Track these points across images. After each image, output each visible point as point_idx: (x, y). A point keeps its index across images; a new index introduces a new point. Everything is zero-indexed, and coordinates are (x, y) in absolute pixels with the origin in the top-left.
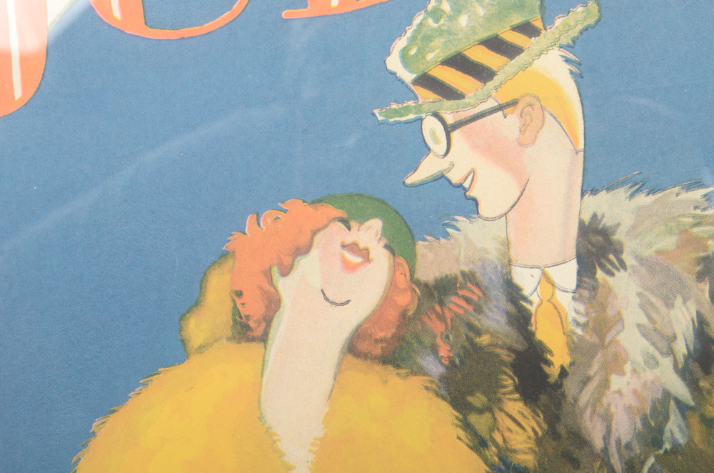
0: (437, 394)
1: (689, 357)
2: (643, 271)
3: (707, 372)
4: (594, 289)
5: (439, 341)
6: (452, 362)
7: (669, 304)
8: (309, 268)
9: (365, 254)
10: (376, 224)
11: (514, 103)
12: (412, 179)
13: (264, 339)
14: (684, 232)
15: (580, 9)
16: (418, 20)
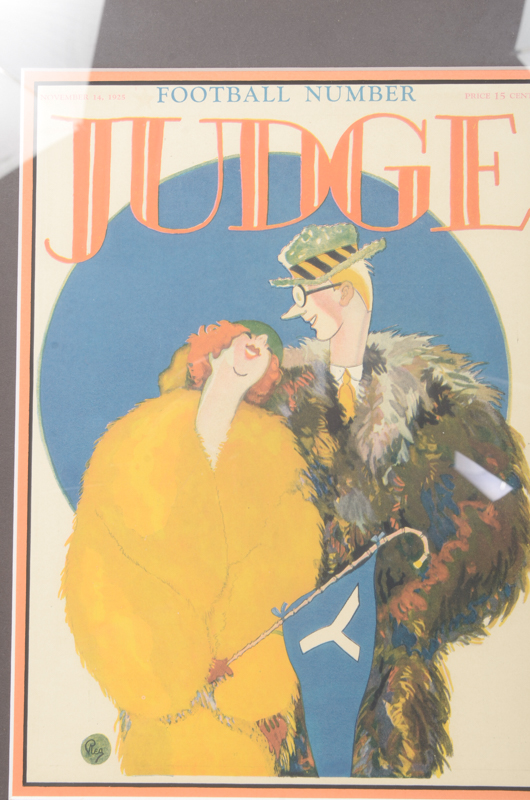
0: (286, 426)
1: (413, 419)
2: (395, 374)
3: (421, 427)
4: (370, 380)
5: (290, 399)
6: (296, 410)
7: (406, 392)
8: (228, 355)
9: (257, 351)
10: (264, 337)
11: (339, 284)
12: (285, 317)
13: (201, 389)
14: (417, 357)
15: (376, 242)
16: (296, 238)
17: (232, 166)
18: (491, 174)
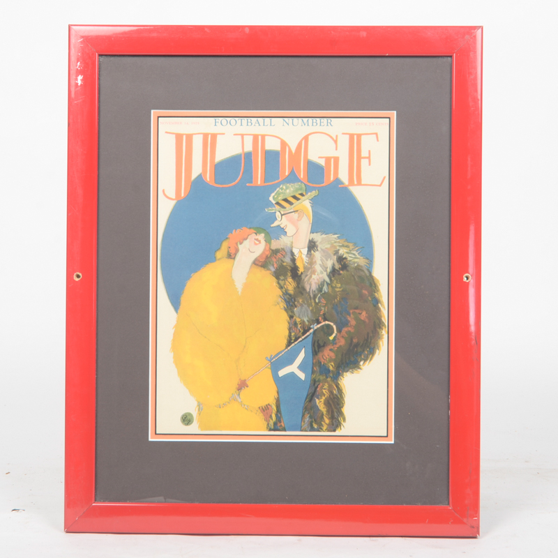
0: (272, 275)
1: (330, 272)
2: (322, 252)
3: (334, 276)
4: (311, 255)
5: (274, 263)
6: (277, 268)
7: (327, 260)
8: (246, 243)
9: (260, 241)
10: (263, 235)
11: (297, 211)
12: (272, 226)
13: (234, 258)
14: (332, 244)
15: (314, 192)
16: (278, 189)
17: (248, 156)
18: (367, 160)
